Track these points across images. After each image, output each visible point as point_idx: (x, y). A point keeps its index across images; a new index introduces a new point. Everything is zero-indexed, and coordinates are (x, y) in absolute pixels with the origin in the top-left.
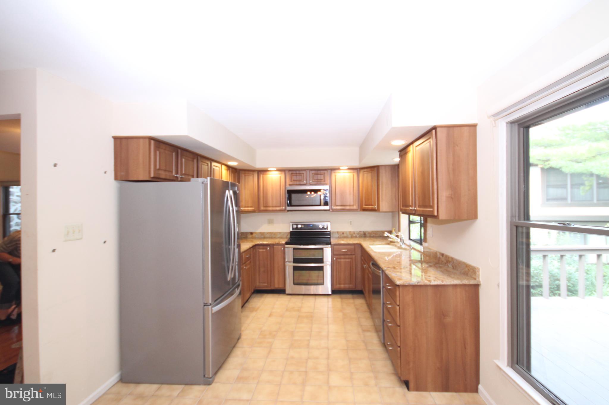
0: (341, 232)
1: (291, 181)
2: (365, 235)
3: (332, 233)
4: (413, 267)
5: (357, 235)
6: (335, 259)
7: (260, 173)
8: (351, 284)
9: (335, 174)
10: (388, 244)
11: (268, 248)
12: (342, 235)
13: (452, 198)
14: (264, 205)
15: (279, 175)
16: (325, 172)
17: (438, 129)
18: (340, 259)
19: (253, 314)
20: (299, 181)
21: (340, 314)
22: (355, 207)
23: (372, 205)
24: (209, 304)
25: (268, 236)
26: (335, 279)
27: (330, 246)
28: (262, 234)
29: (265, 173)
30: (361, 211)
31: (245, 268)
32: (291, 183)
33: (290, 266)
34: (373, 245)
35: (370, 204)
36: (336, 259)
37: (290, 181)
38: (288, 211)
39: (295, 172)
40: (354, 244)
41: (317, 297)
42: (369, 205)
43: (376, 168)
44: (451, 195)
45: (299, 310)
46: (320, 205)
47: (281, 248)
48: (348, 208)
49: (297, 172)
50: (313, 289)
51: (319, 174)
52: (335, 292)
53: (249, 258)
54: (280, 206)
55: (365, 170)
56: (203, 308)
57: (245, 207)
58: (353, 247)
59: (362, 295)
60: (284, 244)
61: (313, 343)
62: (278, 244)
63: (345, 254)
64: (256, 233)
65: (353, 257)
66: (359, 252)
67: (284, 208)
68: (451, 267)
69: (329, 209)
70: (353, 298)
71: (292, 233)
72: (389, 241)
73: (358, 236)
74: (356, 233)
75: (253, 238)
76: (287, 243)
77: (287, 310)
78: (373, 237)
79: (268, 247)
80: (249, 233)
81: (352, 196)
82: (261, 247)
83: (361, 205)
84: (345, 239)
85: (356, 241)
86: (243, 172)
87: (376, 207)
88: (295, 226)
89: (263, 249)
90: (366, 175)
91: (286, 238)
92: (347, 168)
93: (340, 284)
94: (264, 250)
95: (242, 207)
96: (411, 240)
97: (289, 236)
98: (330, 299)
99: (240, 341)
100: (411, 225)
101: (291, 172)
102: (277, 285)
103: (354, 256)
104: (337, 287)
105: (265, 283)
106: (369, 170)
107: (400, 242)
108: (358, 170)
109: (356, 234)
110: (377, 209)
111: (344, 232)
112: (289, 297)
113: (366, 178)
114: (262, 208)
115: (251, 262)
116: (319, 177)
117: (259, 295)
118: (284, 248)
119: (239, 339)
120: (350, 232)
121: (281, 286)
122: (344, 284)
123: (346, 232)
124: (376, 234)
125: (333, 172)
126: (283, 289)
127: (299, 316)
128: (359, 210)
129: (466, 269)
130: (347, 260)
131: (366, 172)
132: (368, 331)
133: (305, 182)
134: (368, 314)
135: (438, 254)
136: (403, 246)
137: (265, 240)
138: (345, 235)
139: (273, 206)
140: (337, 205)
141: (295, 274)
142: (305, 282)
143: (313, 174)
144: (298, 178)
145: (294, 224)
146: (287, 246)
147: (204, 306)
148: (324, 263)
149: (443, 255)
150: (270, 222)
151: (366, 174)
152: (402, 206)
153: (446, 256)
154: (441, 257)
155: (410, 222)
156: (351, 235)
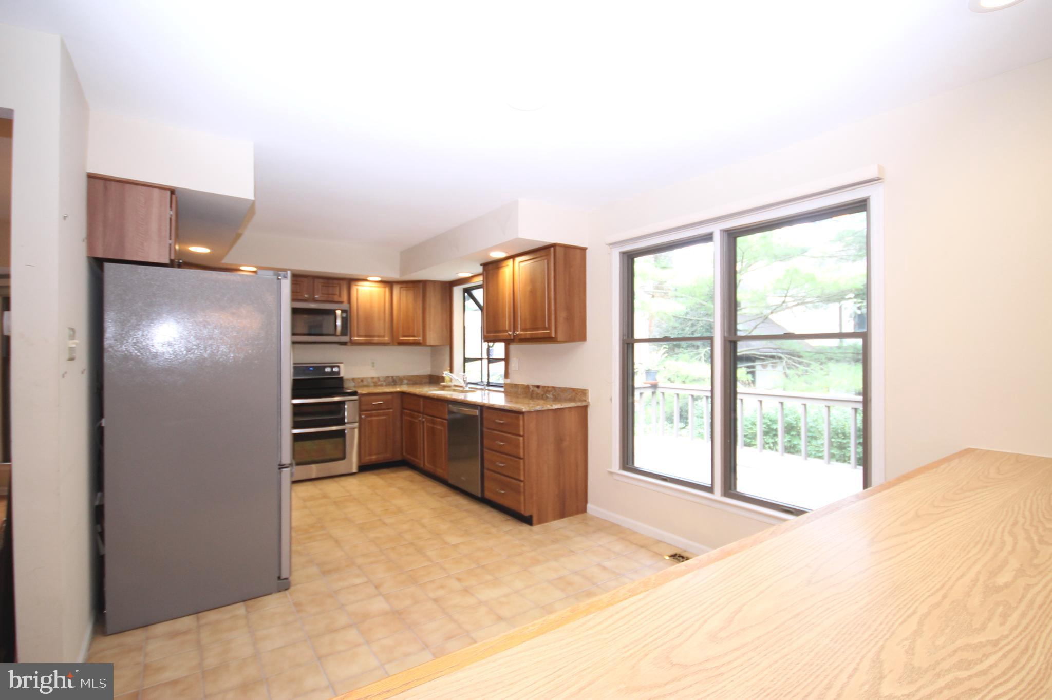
0: (359, 378)
2: (394, 382)
3: (347, 380)
5: (382, 382)
6: (363, 416)
9: (357, 286)
12: (361, 384)
13: (568, 320)
16: (341, 282)
17: (558, 248)
18: (371, 416)
20: (296, 294)
22: (386, 339)
23: (412, 336)
26: (362, 447)
27: (356, 397)
30: (393, 345)
33: (287, 434)
36: (367, 416)
40: (392, 393)
42: (408, 336)
43: (423, 285)
44: (567, 316)
46: (335, 335)
48: (375, 339)
51: (331, 285)
52: (363, 467)
55: (404, 285)
58: (390, 397)
63: (378, 408)
65: (389, 412)
68: (552, 396)
69: (346, 341)
72: (441, 385)
73: (384, 384)
74: (381, 380)
81: (382, 322)
83: (395, 336)
84: (379, 387)
87: (420, 338)
90: (404, 293)
92: (379, 279)
93: (370, 455)
98: (356, 479)
100: (466, 364)
104: (367, 459)
106: (410, 285)
108: (393, 284)
110: (421, 341)
111: (364, 378)
113: (405, 297)
116: (331, 290)
120: (373, 378)
122: (378, 454)
123: (366, 379)
125: (353, 283)
128: (391, 343)
129: (573, 394)
130: (382, 417)
131: (405, 289)
133: (308, 297)
135: (531, 387)
138: (365, 383)
140: (359, 334)
141: (296, 447)
143: (320, 284)
147: (280, 469)
148: (346, 423)
149: (538, 387)
152: (488, 332)
153: (544, 387)
154: (536, 389)
155: (466, 360)
156: (374, 382)
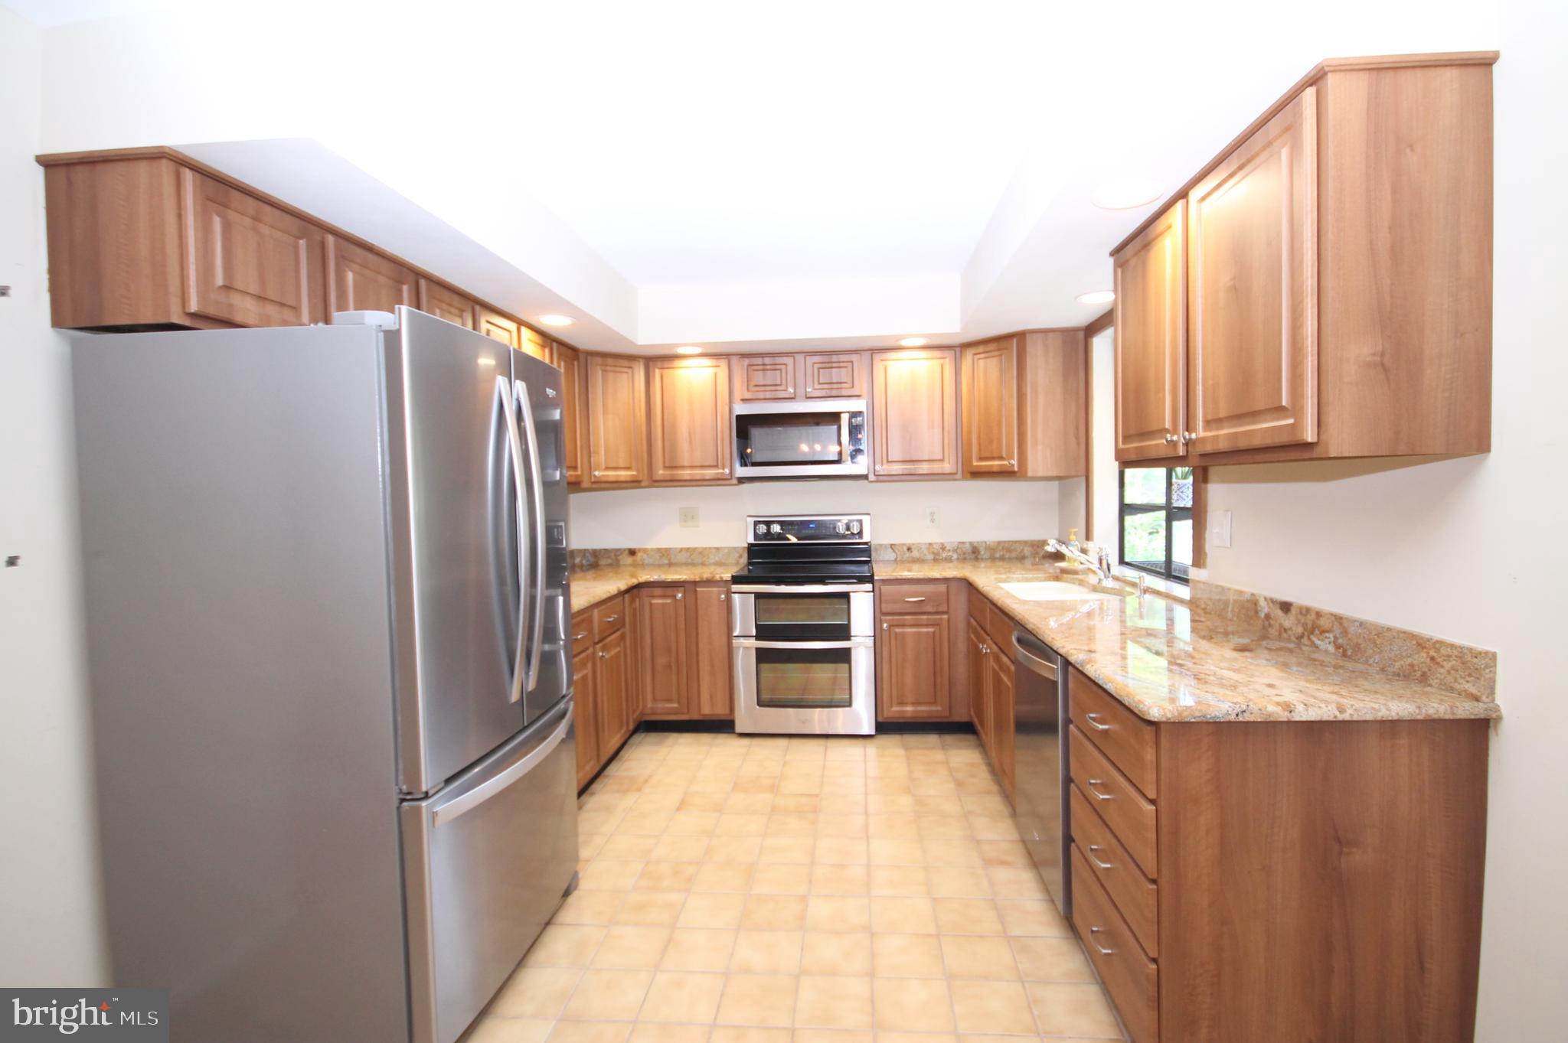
0: (903, 545)
1: (748, 390)
2: (974, 554)
3: (876, 550)
4: (1133, 649)
5: (951, 553)
6: (885, 625)
7: (651, 364)
8: (935, 703)
9: (885, 362)
10: (1057, 579)
11: (680, 595)
12: (907, 554)
13: (1385, 369)
14: (667, 465)
15: (712, 371)
16: (854, 357)
17: (1332, 80)
18: (903, 626)
19: (630, 800)
20: (773, 388)
21: (905, 801)
22: (947, 467)
23: (1001, 458)
24: (422, 796)
25: (682, 558)
26: (886, 686)
27: (868, 586)
28: (664, 552)
29: (666, 364)
30: (964, 478)
31: (603, 656)
32: (748, 396)
33: (746, 647)
34: (1005, 581)
35: (995, 455)
36: (890, 626)
37: (745, 388)
38: (742, 480)
39: (759, 361)
40: (946, 580)
41: (831, 743)
42: (992, 458)
43: (1015, 341)
44: (1382, 354)
45: (773, 789)
46: (838, 461)
47: (720, 593)
48: (924, 468)
49: (767, 360)
50: (818, 719)
51: (834, 365)
52: (885, 727)
53: (617, 626)
54: (716, 466)
55: (981, 349)
56: (398, 808)
57: (607, 468)
58: (942, 588)
59: (970, 737)
60: (727, 581)
61: (820, 909)
62: (710, 582)
63: (917, 610)
64: (645, 551)
65: (941, 619)
66: (960, 604)
67: (727, 471)
68: (1331, 648)
69: (864, 472)
70: (944, 747)
71: (752, 550)
72: (1060, 567)
73: (955, 556)
74: (948, 548)
75: (635, 565)
76: (737, 580)
77: (736, 787)
78: (1002, 558)
79: (678, 592)
80: (625, 550)
81: (937, 431)
82: (658, 591)
83: (966, 460)
84: (915, 567)
85: (951, 572)
86: (599, 360)
87: (1015, 462)
88: (763, 529)
89: (664, 596)
90: (981, 364)
91: (737, 563)
92: (923, 342)
93: (901, 703)
94: (668, 601)
95: (599, 470)
96: (1128, 564)
97: (744, 560)
98: (871, 749)
99: (571, 899)
100: (1129, 520)
101: (746, 361)
102: (708, 709)
103: (946, 617)
104: (894, 711)
105: (670, 701)
106: (992, 346)
107: (1098, 571)
108: (958, 349)
109: (949, 550)
110: (1016, 469)
111: (913, 544)
112: (746, 741)
113: (984, 370)
114: (661, 472)
115: (623, 637)
116: (836, 375)
117: (653, 737)
118: (729, 593)
119: (567, 893)
120: (931, 545)
121: (720, 711)
122: (916, 703)
123: (919, 547)
124: (1009, 551)
125: (877, 357)
126: (729, 718)
127: (774, 809)
128: (959, 475)
129: (1421, 658)
130: (924, 630)
131: (982, 356)
132: (1003, 863)
133: (791, 390)
134: (995, 802)
135: (1262, 603)
136: (1109, 583)
137: (673, 569)
138: (915, 554)
139: (692, 467)
140: (890, 460)
141: (763, 675)
142: (793, 696)
143: (816, 366)
144: (771, 377)
145: (760, 522)
146: (735, 588)
147: (403, 800)
148: (852, 638)
149: (1286, 607)
150: (688, 517)
151: (981, 362)
152: (1127, 438)
153: (1305, 611)
154: (1279, 613)
155: (1125, 509)
156: (933, 553)
